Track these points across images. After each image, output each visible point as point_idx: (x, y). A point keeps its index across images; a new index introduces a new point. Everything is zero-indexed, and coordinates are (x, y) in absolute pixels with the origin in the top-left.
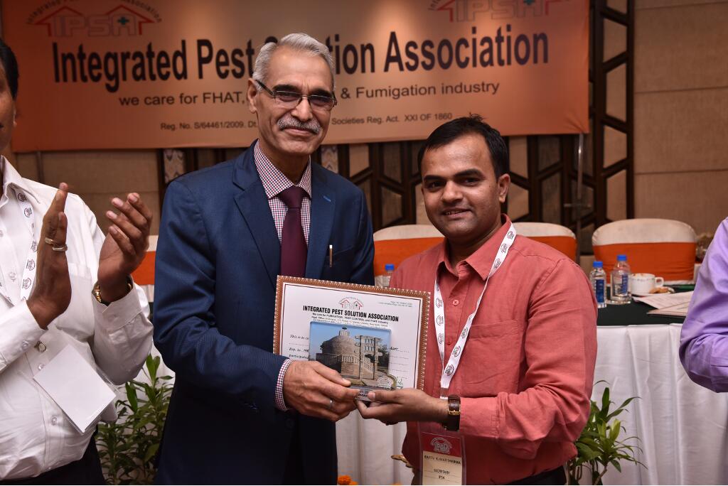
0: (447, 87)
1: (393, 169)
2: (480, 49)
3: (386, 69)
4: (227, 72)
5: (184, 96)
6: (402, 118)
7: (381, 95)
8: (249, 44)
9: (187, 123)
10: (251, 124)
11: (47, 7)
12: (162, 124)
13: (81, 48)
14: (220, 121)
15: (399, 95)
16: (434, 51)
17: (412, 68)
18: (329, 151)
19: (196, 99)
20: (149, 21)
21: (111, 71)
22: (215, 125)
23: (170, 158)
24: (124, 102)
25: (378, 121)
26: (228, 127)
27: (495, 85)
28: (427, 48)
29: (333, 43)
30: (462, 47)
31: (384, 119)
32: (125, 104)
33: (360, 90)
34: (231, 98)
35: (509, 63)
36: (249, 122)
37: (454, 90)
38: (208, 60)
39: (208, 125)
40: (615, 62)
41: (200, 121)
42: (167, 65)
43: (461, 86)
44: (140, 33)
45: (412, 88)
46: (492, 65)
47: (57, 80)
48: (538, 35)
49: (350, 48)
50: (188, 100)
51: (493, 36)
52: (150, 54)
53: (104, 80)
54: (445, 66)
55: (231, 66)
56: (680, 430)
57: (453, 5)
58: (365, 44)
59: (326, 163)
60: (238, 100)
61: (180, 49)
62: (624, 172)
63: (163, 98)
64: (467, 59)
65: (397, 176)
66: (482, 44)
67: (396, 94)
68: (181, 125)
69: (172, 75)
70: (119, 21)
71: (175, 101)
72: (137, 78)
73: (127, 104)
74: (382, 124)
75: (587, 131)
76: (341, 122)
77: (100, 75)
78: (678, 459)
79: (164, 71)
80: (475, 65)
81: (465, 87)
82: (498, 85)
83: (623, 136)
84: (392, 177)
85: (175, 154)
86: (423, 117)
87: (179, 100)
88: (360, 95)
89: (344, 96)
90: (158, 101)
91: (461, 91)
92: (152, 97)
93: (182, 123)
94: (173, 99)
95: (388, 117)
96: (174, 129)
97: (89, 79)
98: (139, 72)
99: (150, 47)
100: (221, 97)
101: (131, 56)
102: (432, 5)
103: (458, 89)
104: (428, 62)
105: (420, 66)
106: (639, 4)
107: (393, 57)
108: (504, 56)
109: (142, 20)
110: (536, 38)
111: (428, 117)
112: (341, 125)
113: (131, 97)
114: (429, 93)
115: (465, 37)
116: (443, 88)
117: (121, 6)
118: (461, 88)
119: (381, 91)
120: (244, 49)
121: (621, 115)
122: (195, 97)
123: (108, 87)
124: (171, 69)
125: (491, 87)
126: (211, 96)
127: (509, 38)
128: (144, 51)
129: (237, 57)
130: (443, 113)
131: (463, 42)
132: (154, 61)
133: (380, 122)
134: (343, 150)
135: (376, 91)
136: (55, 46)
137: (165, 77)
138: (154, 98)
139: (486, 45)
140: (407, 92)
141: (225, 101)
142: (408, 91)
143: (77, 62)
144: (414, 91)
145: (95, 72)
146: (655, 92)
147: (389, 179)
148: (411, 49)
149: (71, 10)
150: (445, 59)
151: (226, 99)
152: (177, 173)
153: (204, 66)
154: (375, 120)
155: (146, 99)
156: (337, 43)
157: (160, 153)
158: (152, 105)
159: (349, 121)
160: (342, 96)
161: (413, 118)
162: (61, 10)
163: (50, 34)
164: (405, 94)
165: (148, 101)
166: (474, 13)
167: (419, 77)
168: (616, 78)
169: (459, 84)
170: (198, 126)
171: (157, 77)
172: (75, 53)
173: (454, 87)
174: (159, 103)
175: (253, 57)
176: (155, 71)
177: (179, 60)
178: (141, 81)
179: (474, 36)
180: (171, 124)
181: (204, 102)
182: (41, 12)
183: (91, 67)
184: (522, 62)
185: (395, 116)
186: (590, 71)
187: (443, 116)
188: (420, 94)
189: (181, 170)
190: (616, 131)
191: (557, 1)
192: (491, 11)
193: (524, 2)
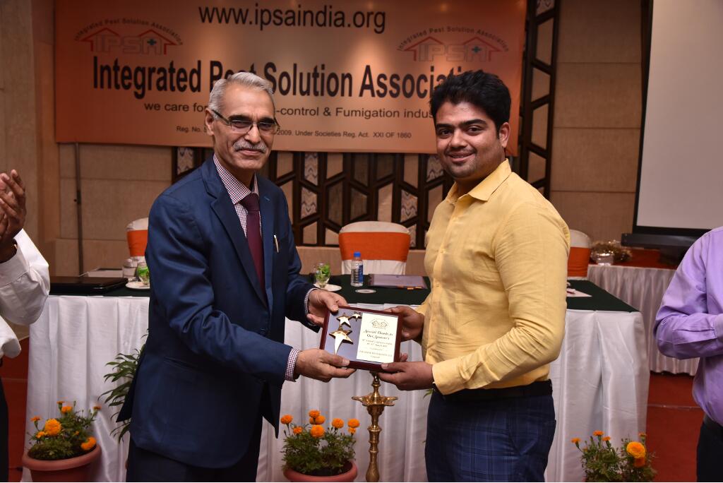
0: (408, 112)
1: (361, 175)
3: (361, 95)
5: (197, 105)
6: (371, 134)
7: (356, 115)
8: (253, 67)
9: (198, 127)
11: (91, 27)
12: (178, 127)
13: (116, 62)
15: (370, 116)
16: (400, 83)
17: (381, 95)
18: (311, 156)
20: (173, 44)
21: (140, 82)
23: (182, 155)
24: (148, 107)
25: (353, 135)
28: (395, 80)
29: (320, 71)
30: (422, 81)
31: (357, 134)
32: (149, 109)
33: (339, 110)
37: (414, 115)
38: (218, 77)
40: (540, 102)
42: (185, 80)
43: (419, 112)
44: (165, 53)
45: (381, 111)
47: (96, 86)
49: (333, 75)
50: (201, 109)
51: (447, 74)
52: (172, 70)
53: (133, 88)
54: (408, 95)
56: (565, 388)
57: (417, 48)
58: (346, 73)
59: (308, 166)
61: (196, 68)
62: (542, 189)
63: (180, 106)
64: (426, 91)
65: (365, 181)
66: (438, 80)
67: (368, 115)
68: (193, 128)
69: (188, 88)
70: (148, 42)
71: (190, 109)
72: (160, 89)
73: (151, 108)
75: (516, 154)
76: (323, 134)
77: (130, 84)
78: (562, 409)
79: (182, 84)
81: (423, 113)
83: (543, 160)
84: (361, 181)
85: (187, 152)
86: (388, 135)
87: (193, 108)
88: (339, 114)
89: (326, 113)
90: (176, 108)
91: (420, 117)
92: (171, 105)
93: (195, 126)
94: (188, 107)
95: (360, 133)
96: (187, 131)
97: (121, 87)
98: (161, 84)
99: (172, 64)
101: (156, 70)
102: (400, 47)
103: (417, 115)
104: (395, 91)
105: (388, 93)
106: (560, 59)
107: (367, 85)
109: (167, 42)
111: (392, 135)
112: (323, 137)
113: (155, 103)
114: (394, 116)
115: (425, 73)
116: (405, 113)
117: (151, 30)
118: (419, 114)
119: (356, 111)
121: (543, 145)
123: (136, 94)
124: (187, 83)
128: (167, 67)
130: (404, 132)
131: (423, 77)
132: (175, 75)
133: (354, 137)
134: (323, 157)
135: (352, 111)
136: (96, 58)
137: (182, 89)
138: (173, 105)
140: (377, 114)
143: (113, 73)
144: (382, 113)
145: (127, 82)
146: (566, 128)
147: (358, 183)
148: (382, 80)
149: (110, 30)
150: (408, 90)
152: (187, 167)
154: (350, 135)
155: (165, 107)
156: (323, 71)
157: (175, 150)
158: (171, 111)
159: (328, 134)
160: (324, 113)
161: (380, 135)
162: (103, 30)
163: (92, 50)
164: (375, 115)
166: (433, 56)
167: (387, 103)
168: (540, 115)
171: (176, 89)
172: (112, 66)
173: (414, 112)
174: (176, 110)
176: (175, 84)
177: (195, 76)
178: (163, 91)
179: (432, 73)
180: (185, 127)
182: (86, 31)
183: (124, 78)
185: (366, 132)
186: (520, 108)
187: (404, 135)
188: (387, 116)
189: (191, 165)
190: (538, 156)
191: (498, 50)
192: (446, 55)
193: (473, 50)
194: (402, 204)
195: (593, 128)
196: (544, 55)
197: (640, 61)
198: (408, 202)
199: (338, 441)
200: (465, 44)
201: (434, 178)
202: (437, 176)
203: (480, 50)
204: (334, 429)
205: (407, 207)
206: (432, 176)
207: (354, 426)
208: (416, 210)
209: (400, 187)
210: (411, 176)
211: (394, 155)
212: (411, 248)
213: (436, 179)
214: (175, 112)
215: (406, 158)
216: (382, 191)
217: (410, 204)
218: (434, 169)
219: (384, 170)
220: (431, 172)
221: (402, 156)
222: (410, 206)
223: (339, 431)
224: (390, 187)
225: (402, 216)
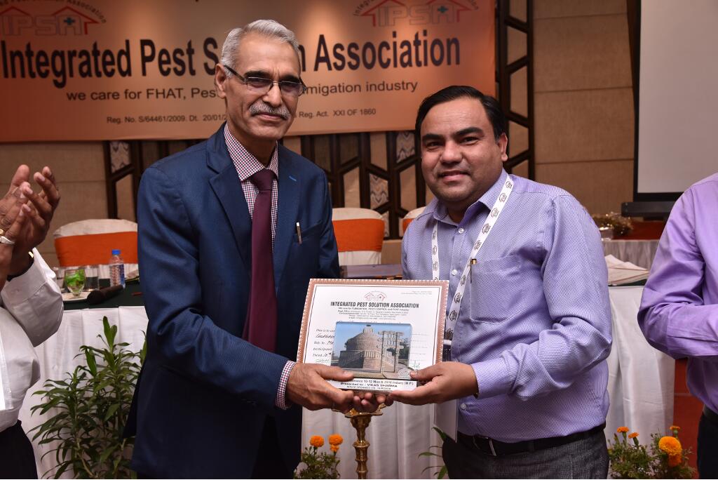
1: (323, 159)
2: (400, 51)
3: (316, 69)
4: (169, 70)
5: (129, 92)
6: (330, 113)
7: (312, 92)
8: (190, 44)
9: (131, 117)
10: (192, 118)
12: (108, 118)
13: (29, 46)
14: (163, 116)
15: (328, 92)
16: (359, 53)
17: (339, 68)
19: (140, 94)
20: (94, 22)
21: (59, 68)
22: (158, 119)
23: (116, 150)
24: (71, 97)
25: (310, 116)
26: (170, 121)
27: (414, 85)
28: (353, 50)
30: (384, 49)
31: (315, 114)
32: (72, 99)
34: (173, 94)
35: (426, 64)
36: (190, 116)
37: (377, 88)
38: (151, 59)
39: (152, 119)
40: (518, 65)
41: (144, 115)
42: (112, 63)
43: (383, 85)
44: (86, 33)
45: (339, 86)
46: (411, 65)
47: (6, 76)
48: (451, 38)
50: (132, 95)
51: (411, 39)
52: (96, 53)
53: (52, 76)
54: (369, 66)
55: (173, 65)
60: (179, 96)
61: (125, 49)
62: (526, 162)
63: (109, 94)
64: (389, 60)
65: (327, 166)
66: (402, 47)
67: (326, 91)
68: (126, 118)
69: (117, 72)
70: (65, 21)
71: (121, 96)
72: (83, 75)
73: (75, 98)
74: (313, 119)
77: (47, 72)
79: (109, 68)
80: (395, 65)
81: (387, 85)
82: (416, 84)
83: (525, 130)
85: (121, 146)
86: (350, 112)
87: (124, 95)
90: (104, 96)
91: (384, 89)
92: (98, 92)
93: (127, 116)
94: (118, 95)
95: (319, 112)
96: (119, 122)
97: (37, 75)
98: (85, 69)
99: (95, 45)
100: (164, 93)
101: (78, 54)
102: (356, 11)
103: (381, 87)
104: (354, 62)
105: (347, 67)
106: (537, 14)
107: (323, 57)
108: (421, 58)
110: (449, 42)
111: (354, 112)
113: (79, 92)
114: (355, 90)
115: (386, 40)
116: (367, 86)
117: (68, 8)
118: (383, 87)
119: (312, 88)
120: (184, 48)
121: (524, 113)
122: (139, 93)
123: (56, 83)
124: (115, 67)
125: (410, 86)
126: (154, 92)
127: (425, 42)
128: (90, 50)
129: (178, 56)
130: (368, 109)
131: (385, 44)
132: (100, 59)
133: (311, 117)
136: (3, 43)
137: (110, 74)
138: (100, 93)
139: (406, 48)
141: (167, 97)
142: (336, 89)
143: (26, 59)
144: (341, 89)
145: (43, 69)
146: (551, 92)
148: (338, 51)
149: (18, 10)
150: (369, 60)
151: (168, 95)
152: (123, 163)
153: (148, 64)
154: (306, 115)
155: (92, 96)
157: (107, 145)
158: (98, 100)
161: (340, 113)
162: (9, 9)
164: (333, 91)
165: (95, 96)
166: (394, 21)
167: (346, 76)
168: (518, 80)
169: (382, 83)
170: (142, 119)
171: (103, 74)
172: (23, 50)
173: (377, 85)
174: (105, 98)
175: (193, 56)
176: (101, 68)
177: (124, 58)
178: (88, 77)
179: (395, 40)
180: (116, 118)
181: (148, 97)
183: (39, 64)
184: (437, 63)
185: (324, 111)
186: (496, 73)
187: (367, 112)
188: (347, 91)
189: (127, 161)
190: (519, 126)
191: (466, 9)
192: (409, 18)
193: (439, 10)
194: (371, 190)
195: (577, 90)
196: (518, 11)
197: (625, 10)
198: (377, 187)
199: (319, 462)
200: (429, 3)
201: (404, 158)
202: (408, 155)
203: (446, 9)
204: (313, 450)
205: (378, 193)
206: (402, 156)
207: (336, 443)
208: (387, 196)
209: (368, 171)
210: (379, 157)
211: (357, 134)
212: (386, 239)
213: (407, 159)
214: (103, 101)
215: (372, 138)
216: (347, 177)
217: (380, 187)
218: (405, 148)
219: (348, 153)
220: (401, 152)
221: (367, 135)
222: (380, 191)
223: (319, 450)
224: (356, 171)
225: (372, 203)
